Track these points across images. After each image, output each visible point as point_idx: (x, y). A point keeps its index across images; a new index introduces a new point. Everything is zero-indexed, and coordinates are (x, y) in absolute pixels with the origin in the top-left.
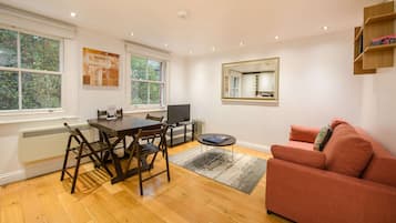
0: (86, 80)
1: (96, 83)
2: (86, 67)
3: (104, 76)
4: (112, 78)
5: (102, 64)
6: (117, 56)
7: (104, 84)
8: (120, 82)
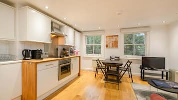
0: (107, 46)
1: (110, 47)
2: (107, 42)
3: (112, 44)
4: (115, 45)
5: (112, 40)
6: (117, 36)
7: (112, 47)
8: (118, 46)
